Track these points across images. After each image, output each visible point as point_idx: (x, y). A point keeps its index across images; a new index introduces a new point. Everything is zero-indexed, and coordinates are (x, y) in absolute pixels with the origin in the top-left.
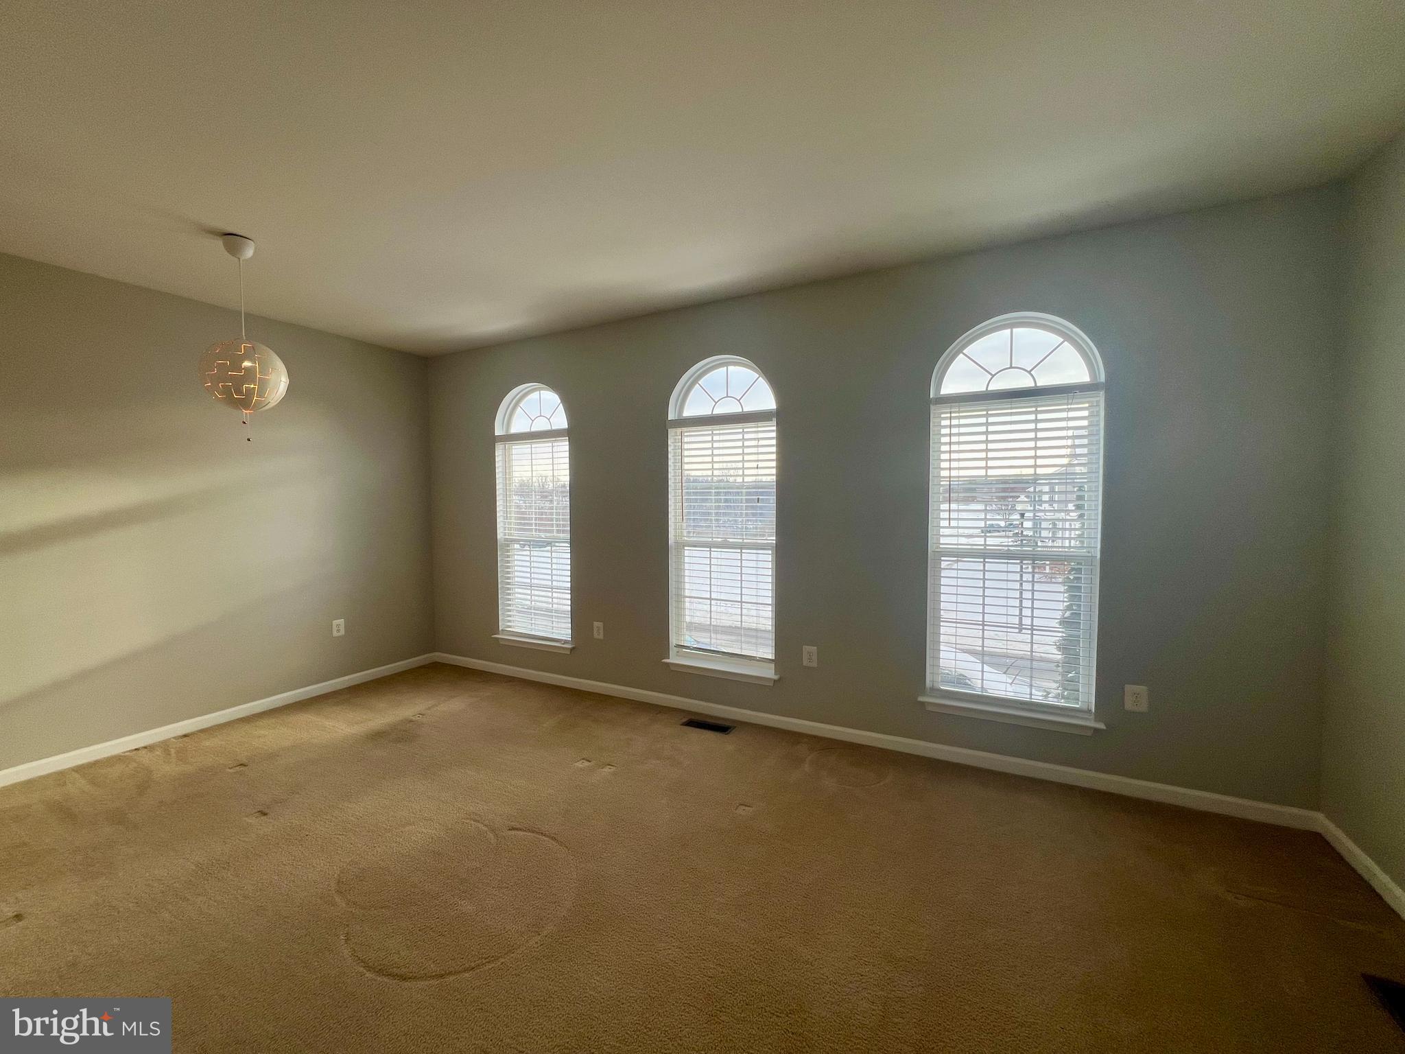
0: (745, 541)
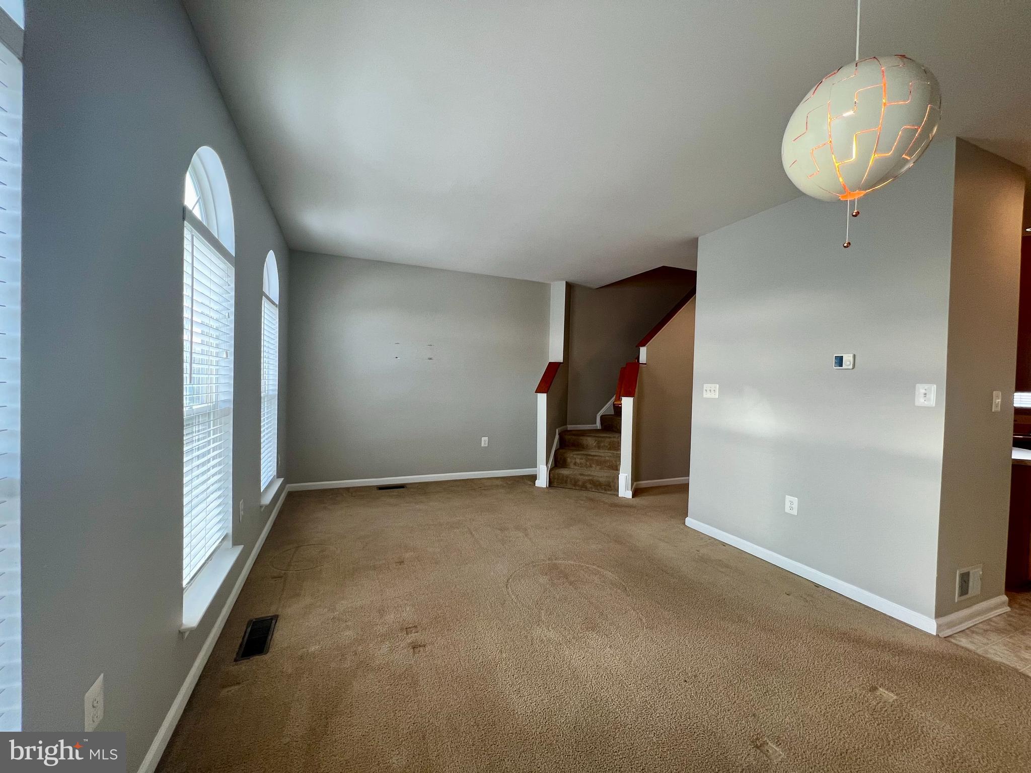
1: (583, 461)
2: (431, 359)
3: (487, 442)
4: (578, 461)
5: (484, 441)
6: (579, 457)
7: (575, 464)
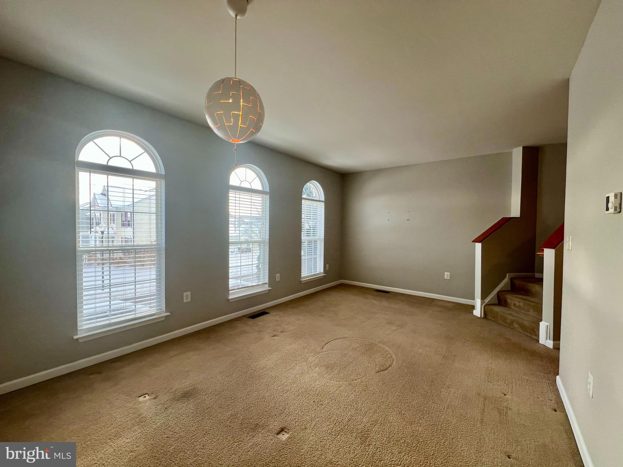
0: (252, 240)
1: (521, 304)
2: (408, 220)
3: (449, 276)
4: (517, 304)
5: (447, 275)
6: (518, 300)
7: (515, 305)
